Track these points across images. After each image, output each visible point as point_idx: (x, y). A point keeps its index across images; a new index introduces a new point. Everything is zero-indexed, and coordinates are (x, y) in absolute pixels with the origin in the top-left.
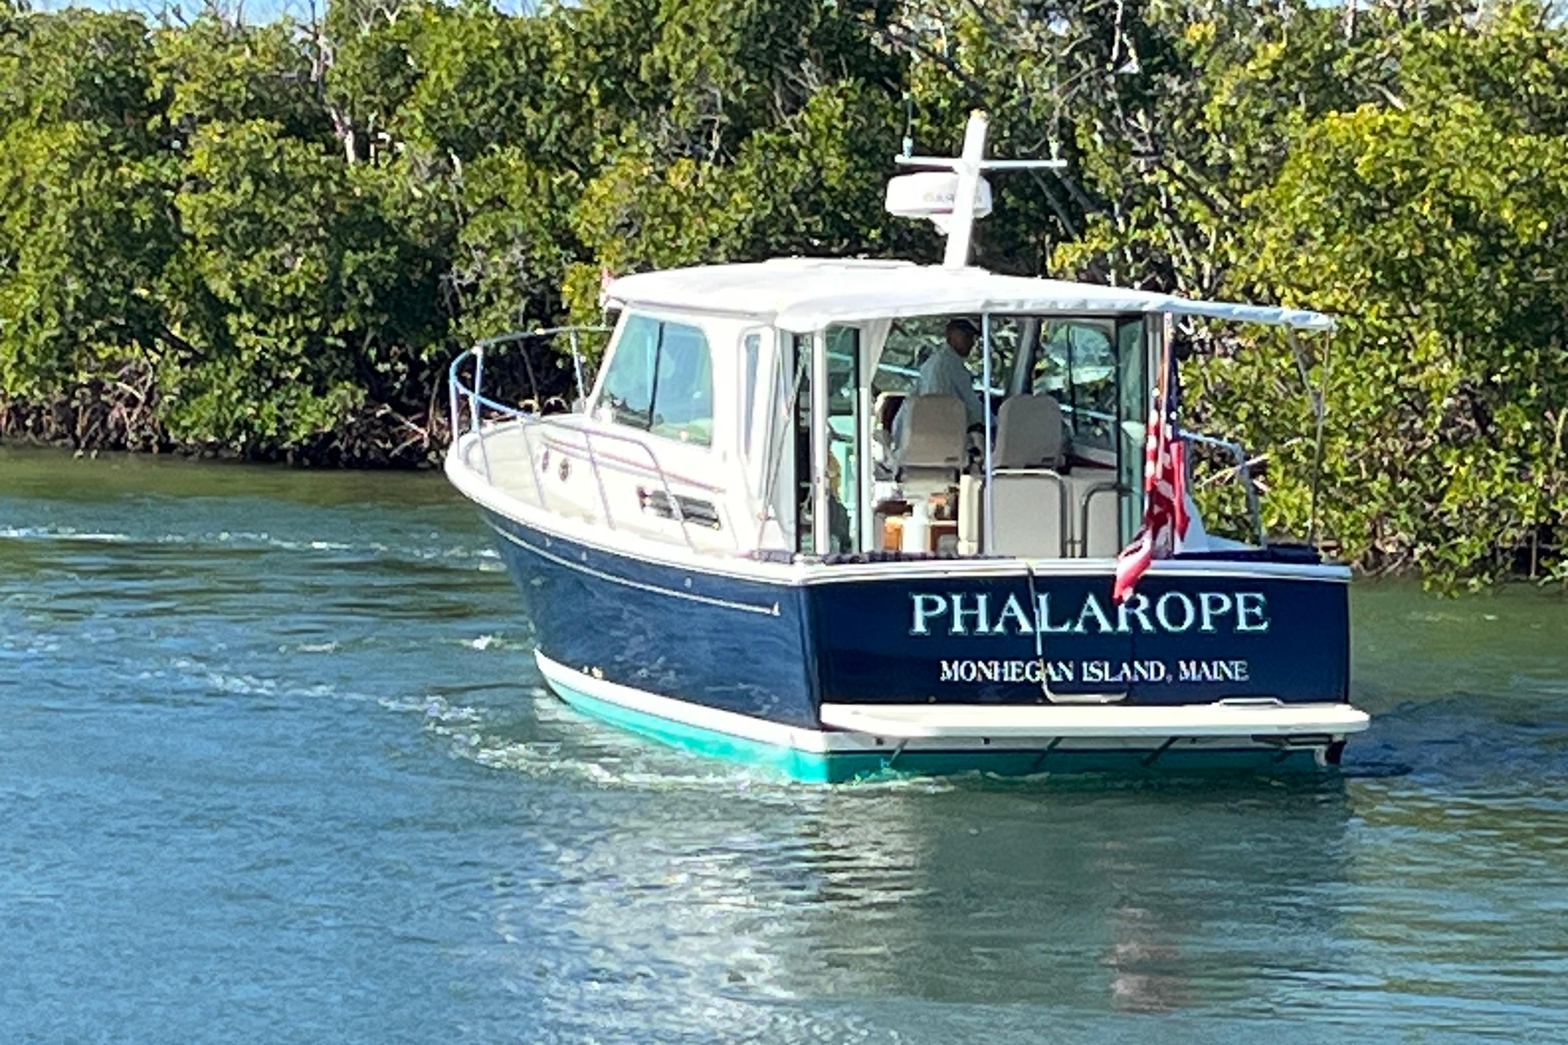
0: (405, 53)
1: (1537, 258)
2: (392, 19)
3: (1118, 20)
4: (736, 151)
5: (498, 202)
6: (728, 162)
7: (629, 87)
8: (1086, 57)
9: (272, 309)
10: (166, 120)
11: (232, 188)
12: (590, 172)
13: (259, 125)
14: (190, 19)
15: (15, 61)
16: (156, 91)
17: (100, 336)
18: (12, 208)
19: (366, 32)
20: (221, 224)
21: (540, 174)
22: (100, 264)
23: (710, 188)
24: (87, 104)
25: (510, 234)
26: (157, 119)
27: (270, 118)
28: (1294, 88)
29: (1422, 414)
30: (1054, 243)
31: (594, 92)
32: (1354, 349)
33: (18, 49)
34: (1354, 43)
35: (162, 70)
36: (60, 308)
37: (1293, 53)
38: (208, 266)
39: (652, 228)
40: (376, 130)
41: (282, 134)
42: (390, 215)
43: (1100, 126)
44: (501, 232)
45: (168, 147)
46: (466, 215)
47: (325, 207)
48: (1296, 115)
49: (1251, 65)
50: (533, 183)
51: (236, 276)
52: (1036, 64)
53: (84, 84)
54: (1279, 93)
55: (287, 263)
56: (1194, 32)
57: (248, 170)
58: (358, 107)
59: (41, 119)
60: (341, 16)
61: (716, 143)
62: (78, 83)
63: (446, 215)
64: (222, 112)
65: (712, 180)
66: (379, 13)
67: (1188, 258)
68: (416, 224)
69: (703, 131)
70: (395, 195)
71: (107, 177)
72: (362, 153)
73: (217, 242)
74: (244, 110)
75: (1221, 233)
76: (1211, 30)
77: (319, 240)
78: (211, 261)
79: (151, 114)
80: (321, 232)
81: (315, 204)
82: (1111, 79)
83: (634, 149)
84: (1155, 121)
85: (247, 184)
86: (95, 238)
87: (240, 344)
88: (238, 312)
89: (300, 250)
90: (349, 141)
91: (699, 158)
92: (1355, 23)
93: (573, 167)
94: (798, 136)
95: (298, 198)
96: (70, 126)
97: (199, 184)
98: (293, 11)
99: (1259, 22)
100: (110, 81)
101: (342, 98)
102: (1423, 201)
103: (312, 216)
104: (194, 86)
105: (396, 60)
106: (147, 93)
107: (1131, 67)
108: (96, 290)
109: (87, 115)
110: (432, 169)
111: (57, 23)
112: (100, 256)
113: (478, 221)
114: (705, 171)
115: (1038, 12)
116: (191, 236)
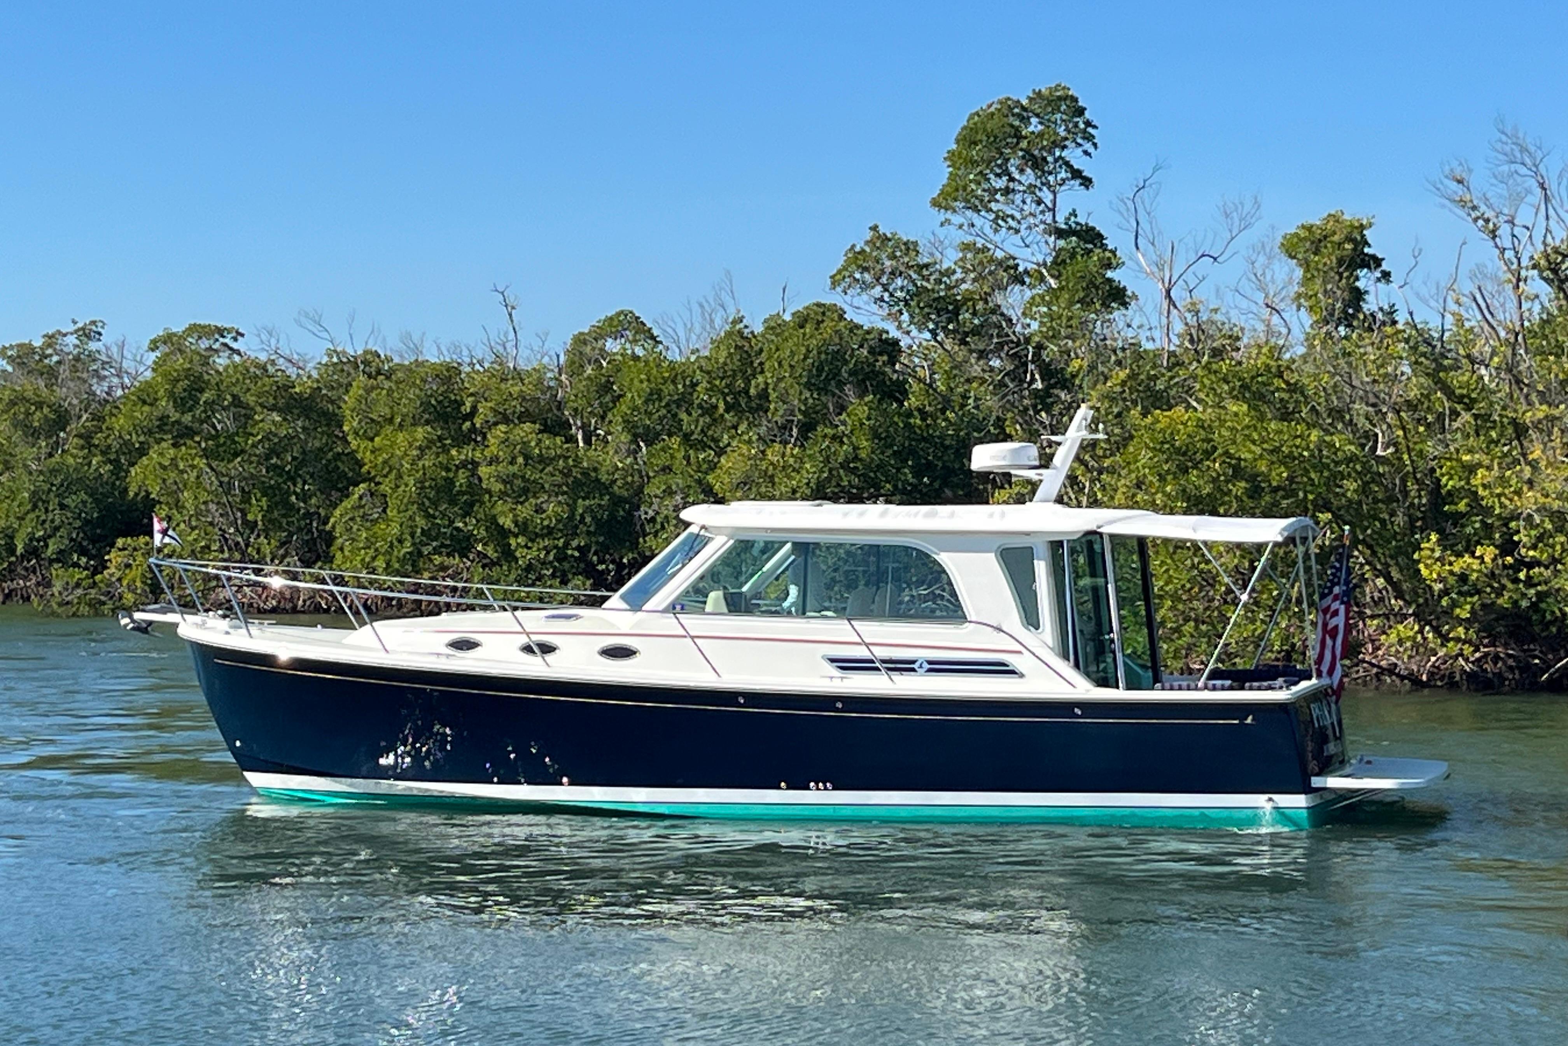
0: (612, 384)
1: (1281, 493)
2: (604, 364)
3: (1030, 357)
4: (807, 438)
5: (667, 469)
6: (802, 445)
7: (743, 401)
8: (1013, 380)
9: (537, 535)
10: (473, 425)
11: (512, 462)
12: (721, 452)
13: (527, 427)
14: (486, 365)
15: (384, 392)
16: (467, 408)
17: (436, 551)
18: (386, 476)
19: (589, 372)
20: (506, 483)
21: (691, 452)
22: (436, 509)
23: (791, 461)
24: (427, 416)
25: (674, 487)
26: (468, 424)
27: (534, 422)
28: (1134, 397)
29: (1213, 586)
30: (994, 489)
31: (722, 404)
32: (1171, 550)
33: (386, 385)
34: (1169, 369)
35: (472, 395)
36: (412, 535)
37: (1133, 376)
38: (499, 509)
40: (596, 429)
41: (541, 432)
42: (604, 478)
43: (1021, 421)
44: (670, 487)
45: (476, 440)
46: (649, 478)
47: (566, 474)
48: (1135, 412)
49: (1109, 384)
50: (687, 458)
51: (515, 516)
52: (981, 385)
53: (426, 405)
54: (1124, 400)
55: (544, 506)
56: (1076, 364)
57: (521, 453)
58: (585, 414)
59: (401, 425)
60: (573, 363)
61: (795, 432)
62: (421, 404)
63: (636, 478)
64: (506, 420)
65: (792, 455)
66: (597, 361)
67: (1073, 497)
68: (619, 483)
69: (785, 427)
70: (607, 466)
72: (587, 441)
73: (502, 495)
74: (519, 418)
75: (1092, 481)
76: (1085, 364)
77: (563, 493)
78: (500, 506)
79: (464, 421)
80: (565, 488)
81: (561, 472)
82: (1026, 393)
83: (746, 437)
84: (1053, 416)
85: (520, 460)
86: (432, 493)
87: (518, 554)
88: (516, 536)
89: (552, 499)
90: (580, 437)
91: (785, 443)
92: (1169, 358)
93: (710, 448)
94: (842, 428)
95: (550, 468)
96: (420, 429)
98: (546, 360)
99: (1113, 358)
100: (439, 402)
101: (576, 410)
102: (1214, 461)
103: (559, 479)
104: (489, 405)
105: (607, 387)
106: (463, 408)
107: (1039, 385)
108: (433, 524)
109: (428, 422)
110: (628, 451)
111: (409, 369)
112: (435, 504)
113: (656, 481)
114: (788, 450)
115: (983, 355)
116: (489, 492)
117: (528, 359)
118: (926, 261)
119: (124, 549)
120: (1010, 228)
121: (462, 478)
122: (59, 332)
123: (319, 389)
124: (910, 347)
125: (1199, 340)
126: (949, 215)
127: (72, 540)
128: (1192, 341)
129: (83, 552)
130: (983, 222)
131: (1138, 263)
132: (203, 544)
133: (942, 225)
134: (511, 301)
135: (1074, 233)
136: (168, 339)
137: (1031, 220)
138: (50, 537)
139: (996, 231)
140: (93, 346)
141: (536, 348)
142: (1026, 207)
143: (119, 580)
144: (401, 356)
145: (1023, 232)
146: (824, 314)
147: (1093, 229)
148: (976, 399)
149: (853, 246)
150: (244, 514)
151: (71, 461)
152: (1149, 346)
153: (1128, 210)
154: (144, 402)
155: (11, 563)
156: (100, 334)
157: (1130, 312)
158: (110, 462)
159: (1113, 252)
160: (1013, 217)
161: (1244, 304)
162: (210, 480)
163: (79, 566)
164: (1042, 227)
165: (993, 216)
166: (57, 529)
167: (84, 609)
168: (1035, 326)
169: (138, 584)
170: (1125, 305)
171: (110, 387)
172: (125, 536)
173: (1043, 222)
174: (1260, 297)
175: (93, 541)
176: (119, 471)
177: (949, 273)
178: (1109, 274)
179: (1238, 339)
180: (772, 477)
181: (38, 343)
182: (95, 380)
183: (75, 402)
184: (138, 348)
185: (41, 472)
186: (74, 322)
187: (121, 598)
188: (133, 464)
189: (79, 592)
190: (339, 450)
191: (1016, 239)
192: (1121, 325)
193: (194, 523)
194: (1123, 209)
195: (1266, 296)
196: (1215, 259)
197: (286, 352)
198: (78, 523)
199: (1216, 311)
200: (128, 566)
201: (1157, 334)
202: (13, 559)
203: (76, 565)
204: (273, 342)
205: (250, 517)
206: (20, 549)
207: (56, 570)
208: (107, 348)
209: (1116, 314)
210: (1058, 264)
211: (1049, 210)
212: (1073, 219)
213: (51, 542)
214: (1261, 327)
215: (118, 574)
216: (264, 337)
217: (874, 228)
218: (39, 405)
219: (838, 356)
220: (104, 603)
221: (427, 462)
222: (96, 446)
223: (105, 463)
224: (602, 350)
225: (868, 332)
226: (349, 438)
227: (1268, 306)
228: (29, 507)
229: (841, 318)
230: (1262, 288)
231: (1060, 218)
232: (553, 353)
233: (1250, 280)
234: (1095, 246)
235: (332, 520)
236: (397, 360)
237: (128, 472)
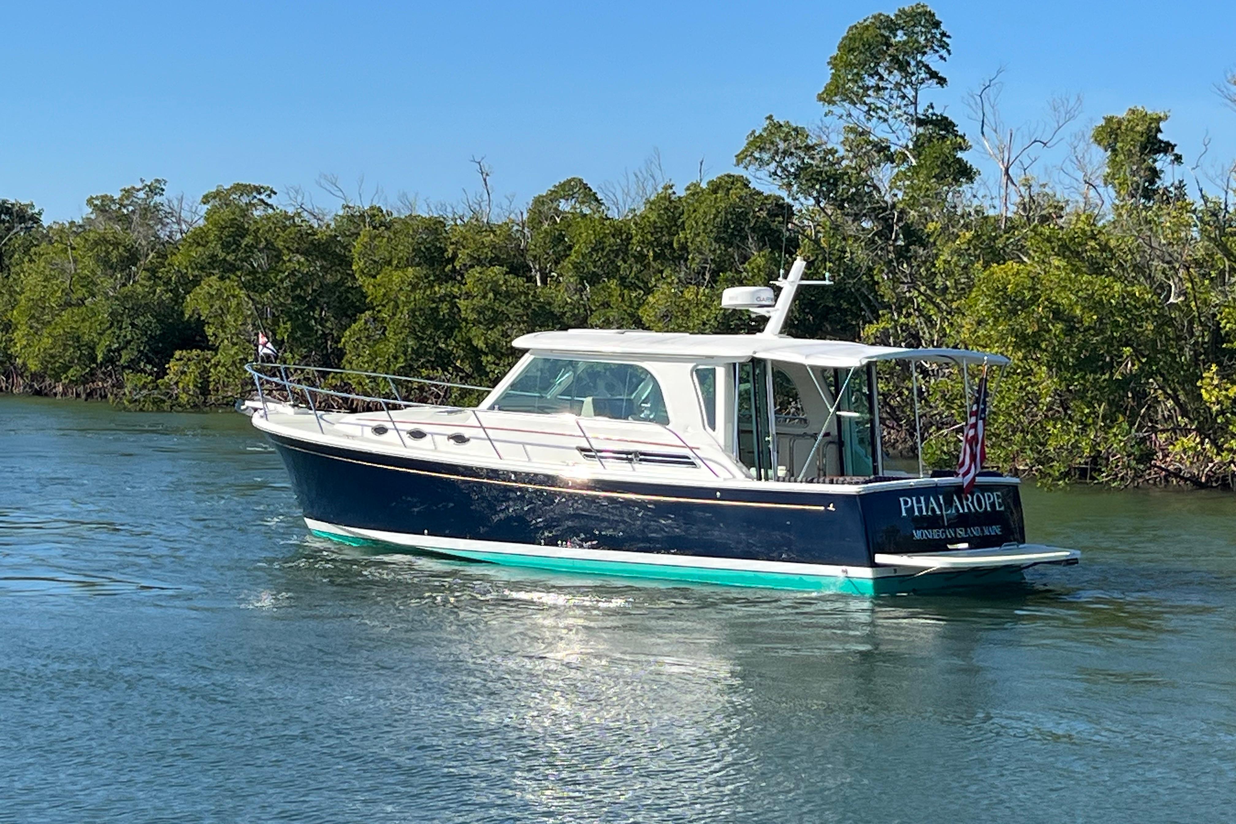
0: (564, 236)
1: (1092, 332)
2: (558, 220)
3: (895, 220)
4: (715, 282)
5: (606, 305)
6: (712, 287)
7: (667, 252)
8: (880, 238)
9: (502, 354)
10: (454, 267)
11: (484, 297)
12: (649, 291)
13: (497, 269)
14: (466, 220)
15: (385, 240)
16: (449, 253)
17: (423, 366)
18: (384, 306)
19: (546, 226)
20: (479, 313)
21: (626, 292)
22: (424, 333)
23: (703, 298)
24: (417, 260)
25: (611, 319)
26: (450, 267)
27: (502, 266)
28: (977, 252)
29: (1036, 405)
30: (864, 324)
31: (651, 254)
33: (386, 234)
34: (1006, 232)
35: (452, 244)
36: (405, 353)
37: (977, 237)
38: (474, 333)
39: (677, 317)
40: (551, 271)
41: (507, 273)
42: (557, 311)
43: (886, 270)
44: (608, 319)
45: (455, 279)
46: (591, 311)
47: (527, 306)
48: (978, 265)
49: (958, 242)
50: (622, 295)
51: (486, 339)
52: (855, 241)
53: (416, 251)
54: (970, 255)
55: (509, 332)
56: (931, 226)
57: (492, 290)
58: (542, 260)
59: (397, 266)
60: (534, 219)
61: (707, 277)
62: (414, 250)
63: (581, 311)
64: (479, 262)
65: (704, 295)
66: (552, 217)
67: (927, 332)
68: (568, 315)
69: (701, 273)
70: (559, 301)
71: (428, 292)
72: (544, 281)
73: (476, 322)
74: (490, 262)
75: (943, 320)
76: (939, 226)
77: (524, 322)
78: (474, 331)
79: (448, 264)
80: (525, 318)
81: (522, 305)
82: (891, 248)
83: (669, 280)
84: (912, 267)
85: (491, 295)
86: (421, 321)
87: (488, 370)
88: (486, 354)
89: (515, 326)
90: (538, 278)
91: (698, 285)
92: (1006, 222)
93: (640, 288)
94: (745, 274)
95: (514, 302)
96: (410, 269)
97: (468, 295)
98: (512, 216)
99: (962, 222)
100: (427, 249)
101: (535, 257)
102: (1038, 306)
103: (520, 311)
104: (467, 251)
105: (560, 239)
106: (446, 254)
107: (901, 243)
108: (421, 344)
109: (419, 265)
110: (576, 290)
111: (405, 222)
112: (423, 329)
113: (597, 313)
114: (701, 290)
115: (857, 217)
116: (465, 320)
117: (498, 215)
118: (814, 141)
119: (181, 359)
120: (880, 118)
121: (444, 308)
122: (134, 188)
123: (336, 236)
124: (800, 211)
125: (1031, 208)
126: (831, 108)
127: (139, 351)
128: (1024, 209)
129: (149, 362)
130: (858, 112)
131: (983, 147)
132: (242, 357)
133: (826, 115)
134: (486, 169)
135: (931, 122)
136: (217, 195)
137: (898, 112)
138: (123, 348)
139: (869, 120)
140: (157, 199)
141: (505, 207)
142: (893, 101)
143: (177, 383)
144: (399, 212)
145: (891, 121)
146: (733, 183)
147: (946, 118)
148: (852, 253)
149: (754, 132)
150: (274, 334)
151: (140, 289)
152: (991, 213)
153: (976, 103)
154: (199, 244)
155: (92, 369)
156: (163, 190)
157: (975, 185)
158: (171, 291)
159: (962, 137)
160: (882, 109)
161: (1067, 180)
162: (249, 308)
163: (145, 372)
164: (905, 116)
165: (866, 108)
166: (129, 342)
167: (149, 406)
168: (900, 196)
169: (191, 387)
170: (971, 179)
171: (171, 232)
172: (181, 349)
173: (905, 113)
174: (1080, 175)
175: (156, 353)
176: (178, 299)
177: (833, 152)
178: (960, 155)
179: (1062, 208)
180: (688, 311)
181: (117, 196)
182: (159, 226)
183: (144, 243)
184: (193, 202)
185: (117, 299)
186: (142, 181)
187: (177, 398)
188: (189, 293)
189: (145, 392)
190: (349, 284)
191: (885, 126)
192: (969, 195)
193: (235, 340)
194: (972, 103)
195: (1085, 175)
196: (1045, 144)
197: (308, 207)
198: (145, 339)
199: (1044, 186)
200: (183, 373)
201: (996, 202)
202: (94, 365)
203: (143, 371)
204: (299, 199)
205: (278, 337)
206: (100, 359)
207: (128, 375)
208: (169, 201)
209: (965, 187)
210: (919, 146)
211: (912, 103)
212: (930, 111)
213: (123, 353)
214: (1081, 200)
215: (175, 379)
216: (292, 195)
217: (770, 118)
218: (116, 245)
219: (742, 217)
220: (164, 401)
221: (418, 295)
222: (160, 278)
223: (166, 291)
224: (556, 209)
225: (767, 198)
226: (357, 276)
227: (1086, 182)
228: (108, 325)
229: (746, 186)
230: (1082, 168)
231: (920, 111)
232: (517, 211)
233: (1072, 161)
234: (948, 132)
235: (343, 340)
236: (395, 215)
237: (184, 298)
